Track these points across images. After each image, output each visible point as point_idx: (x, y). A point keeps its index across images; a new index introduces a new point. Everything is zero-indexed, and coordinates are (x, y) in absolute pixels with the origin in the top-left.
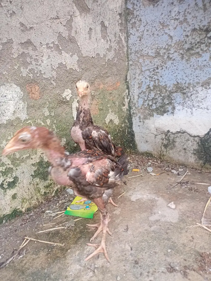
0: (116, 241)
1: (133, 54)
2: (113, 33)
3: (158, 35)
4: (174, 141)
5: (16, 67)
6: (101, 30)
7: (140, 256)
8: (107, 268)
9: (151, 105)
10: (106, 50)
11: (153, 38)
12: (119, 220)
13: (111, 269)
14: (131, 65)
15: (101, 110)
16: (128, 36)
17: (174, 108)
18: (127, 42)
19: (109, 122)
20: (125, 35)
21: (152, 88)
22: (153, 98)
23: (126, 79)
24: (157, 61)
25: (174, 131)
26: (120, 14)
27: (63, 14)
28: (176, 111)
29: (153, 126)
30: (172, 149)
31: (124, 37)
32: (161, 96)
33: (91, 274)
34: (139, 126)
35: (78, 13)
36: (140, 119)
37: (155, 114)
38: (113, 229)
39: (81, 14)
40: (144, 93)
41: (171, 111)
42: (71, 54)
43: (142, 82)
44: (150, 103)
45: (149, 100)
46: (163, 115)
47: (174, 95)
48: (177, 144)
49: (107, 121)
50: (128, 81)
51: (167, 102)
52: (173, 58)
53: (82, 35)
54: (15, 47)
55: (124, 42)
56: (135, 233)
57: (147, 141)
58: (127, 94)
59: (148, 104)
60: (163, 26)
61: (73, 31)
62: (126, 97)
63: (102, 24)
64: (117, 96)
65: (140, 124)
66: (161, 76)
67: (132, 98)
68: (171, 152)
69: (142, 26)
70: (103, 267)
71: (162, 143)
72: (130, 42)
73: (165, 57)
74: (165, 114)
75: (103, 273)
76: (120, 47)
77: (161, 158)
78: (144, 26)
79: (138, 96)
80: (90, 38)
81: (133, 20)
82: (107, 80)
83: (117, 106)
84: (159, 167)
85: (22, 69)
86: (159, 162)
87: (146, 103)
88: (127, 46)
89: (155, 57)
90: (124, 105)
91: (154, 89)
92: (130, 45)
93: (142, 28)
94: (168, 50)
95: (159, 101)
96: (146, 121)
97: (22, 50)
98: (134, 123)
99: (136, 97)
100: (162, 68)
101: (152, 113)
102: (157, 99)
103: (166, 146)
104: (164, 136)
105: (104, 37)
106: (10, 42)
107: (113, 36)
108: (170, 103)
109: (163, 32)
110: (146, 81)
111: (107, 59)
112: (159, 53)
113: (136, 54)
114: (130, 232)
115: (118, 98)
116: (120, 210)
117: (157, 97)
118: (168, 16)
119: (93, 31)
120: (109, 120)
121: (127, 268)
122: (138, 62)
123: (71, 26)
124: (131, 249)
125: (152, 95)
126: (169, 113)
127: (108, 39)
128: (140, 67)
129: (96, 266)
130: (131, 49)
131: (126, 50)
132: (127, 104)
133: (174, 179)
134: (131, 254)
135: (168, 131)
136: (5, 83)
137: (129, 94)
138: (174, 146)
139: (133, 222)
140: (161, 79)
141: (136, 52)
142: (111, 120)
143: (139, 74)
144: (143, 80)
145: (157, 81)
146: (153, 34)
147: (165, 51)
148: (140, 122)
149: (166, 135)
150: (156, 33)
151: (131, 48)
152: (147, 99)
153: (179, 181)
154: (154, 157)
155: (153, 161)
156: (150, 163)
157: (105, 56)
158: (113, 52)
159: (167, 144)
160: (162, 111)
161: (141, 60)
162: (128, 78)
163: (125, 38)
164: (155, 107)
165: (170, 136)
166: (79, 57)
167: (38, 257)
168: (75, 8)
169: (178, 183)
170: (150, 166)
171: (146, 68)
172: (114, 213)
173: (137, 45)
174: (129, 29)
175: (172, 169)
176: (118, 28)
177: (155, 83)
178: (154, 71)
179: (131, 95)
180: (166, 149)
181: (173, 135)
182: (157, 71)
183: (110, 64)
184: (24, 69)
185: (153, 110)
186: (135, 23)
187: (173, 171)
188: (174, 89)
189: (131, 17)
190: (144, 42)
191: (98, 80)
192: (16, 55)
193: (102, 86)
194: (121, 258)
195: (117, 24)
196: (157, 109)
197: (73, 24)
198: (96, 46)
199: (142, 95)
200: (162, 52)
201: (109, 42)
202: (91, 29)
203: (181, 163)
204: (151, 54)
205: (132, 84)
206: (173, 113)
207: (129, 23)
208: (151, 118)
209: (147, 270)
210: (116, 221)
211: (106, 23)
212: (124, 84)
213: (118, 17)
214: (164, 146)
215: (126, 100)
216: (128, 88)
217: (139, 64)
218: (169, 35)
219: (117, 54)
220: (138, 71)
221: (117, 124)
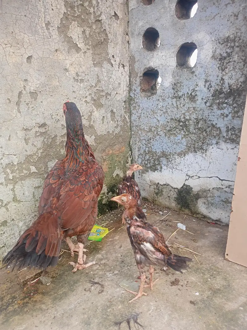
0: (113, 253)
1: (134, 127)
2: (119, 115)
3: (150, 117)
4: (162, 191)
5: (58, 150)
6: (111, 116)
7: (125, 259)
8: (107, 264)
9: (147, 164)
10: (114, 128)
11: (147, 119)
12: (117, 242)
13: (109, 264)
14: (133, 134)
15: (109, 168)
16: (131, 115)
17: (161, 168)
18: (130, 118)
19: (116, 176)
20: (129, 114)
21: (147, 152)
22: (148, 159)
23: (130, 144)
24: (150, 135)
25: (162, 183)
26: (125, 102)
27: (86, 113)
28: (163, 170)
29: (148, 179)
30: (161, 196)
31: (127, 116)
32: (153, 158)
33: (98, 266)
34: (139, 178)
35: (95, 109)
36: (139, 173)
37: (149, 170)
38: (112, 247)
39: (97, 109)
40: (142, 155)
41: (159, 169)
42: (90, 136)
43: (141, 147)
44: (146, 163)
45: (145, 160)
46: (154, 172)
47: (161, 159)
48: (164, 193)
49: (114, 175)
50: (131, 145)
51: (157, 163)
52: (160, 135)
53: (97, 122)
54: (58, 138)
55: (127, 119)
56: (125, 249)
57: (144, 190)
58: (130, 155)
59: (145, 163)
60: (153, 113)
61: (92, 121)
62: (129, 157)
63: (112, 111)
64: (122, 157)
65: (139, 176)
66: (153, 145)
67: (134, 157)
68: (160, 198)
69: (140, 110)
70: (105, 263)
71: (155, 192)
72: (132, 118)
73: (155, 133)
74: (156, 171)
75: (105, 266)
76: (124, 123)
77: (153, 202)
78: (142, 110)
79: (138, 156)
80: (103, 123)
81: (134, 105)
82: (115, 147)
83: (122, 164)
84: (151, 209)
85: (61, 150)
86: (152, 205)
87: (143, 162)
88: (130, 121)
89: (149, 131)
90: (128, 163)
91: (148, 153)
92: (132, 121)
93: (140, 111)
94: (157, 129)
95: (152, 162)
96: (144, 175)
97: (62, 140)
98: (135, 176)
99: (137, 157)
100: (154, 140)
101: (147, 169)
102: (150, 160)
103: (157, 194)
104: (155, 187)
105: (113, 120)
106: (56, 136)
107: (119, 117)
108: (159, 164)
109: (153, 117)
110: (144, 147)
111: (115, 133)
112: (151, 130)
113: (137, 127)
114: (122, 248)
115: (123, 158)
116: (118, 237)
117: (150, 159)
118: (157, 107)
119: (105, 117)
120: (116, 175)
121: (117, 264)
122: (138, 133)
123: (91, 118)
124: (121, 256)
125: (147, 157)
126: (158, 171)
127: (116, 120)
128: (139, 137)
129: (101, 263)
130: (133, 124)
131: (129, 124)
132: (130, 162)
133: (158, 218)
134: (121, 258)
135: (158, 183)
136: (52, 160)
137: (132, 154)
138: (162, 194)
139: (125, 243)
140: (153, 147)
141: (136, 126)
142: (117, 175)
143: (139, 142)
144: (141, 146)
145: (150, 148)
146: (147, 116)
147: (155, 129)
148: (140, 175)
149: (157, 186)
150: (149, 116)
151: (133, 122)
152: (144, 159)
153: (161, 219)
154: (150, 201)
155: (148, 205)
156: (145, 206)
157: (113, 132)
158: (119, 128)
159: (158, 193)
160: (154, 168)
161: (140, 132)
162: (131, 143)
163: (129, 116)
164: (149, 166)
165: (159, 186)
166: (95, 136)
167: (70, 260)
168: (94, 107)
169: (160, 221)
170: (145, 208)
171: (143, 138)
172: (115, 238)
173: (137, 122)
174: (131, 110)
175: (160, 211)
176: (123, 112)
177: (149, 149)
178: (148, 141)
179: (133, 155)
180: (157, 196)
181: (161, 187)
182: (150, 141)
183: (117, 136)
184: (62, 150)
185: (148, 168)
186: (135, 106)
187: (160, 212)
188: (161, 155)
189: (133, 102)
190: (142, 121)
191: (109, 148)
192: (59, 143)
193: (111, 152)
194: (115, 260)
195: (122, 109)
196: (151, 167)
197: (92, 117)
198: (107, 126)
199: (141, 156)
200: (153, 129)
201: (116, 122)
202: (104, 117)
203: (167, 206)
204: (146, 130)
205: (134, 147)
206: (161, 171)
207: (132, 106)
208: (147, 173)
209: (128, 264)
210: (115, 243)
211: (115, 110)
212: (127, 147)
213: (124, 103)
214: (156, 193)
215: (129, 159)
216: (131, 150)
217: (138, 135)
218: (157, 119)
219: (122, 128)
220: (138, 139)
221: (122, 177)
